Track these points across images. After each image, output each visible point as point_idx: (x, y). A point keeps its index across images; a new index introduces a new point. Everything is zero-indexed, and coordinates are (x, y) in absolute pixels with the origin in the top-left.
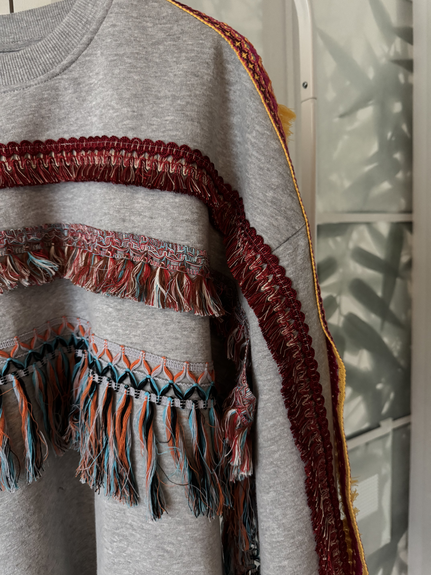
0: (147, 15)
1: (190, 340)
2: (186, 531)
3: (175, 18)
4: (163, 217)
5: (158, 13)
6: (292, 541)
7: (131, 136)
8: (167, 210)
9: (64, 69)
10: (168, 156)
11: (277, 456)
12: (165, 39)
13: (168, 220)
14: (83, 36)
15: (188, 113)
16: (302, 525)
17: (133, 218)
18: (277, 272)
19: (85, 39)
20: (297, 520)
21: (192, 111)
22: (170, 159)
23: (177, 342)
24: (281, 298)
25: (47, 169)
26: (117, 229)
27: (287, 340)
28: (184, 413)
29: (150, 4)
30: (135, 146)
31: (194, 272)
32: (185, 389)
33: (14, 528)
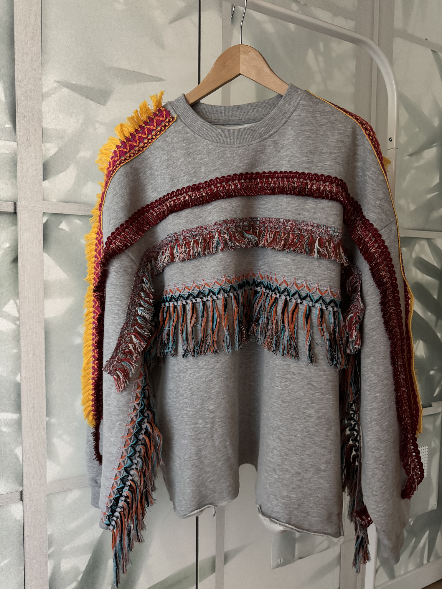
0: (317, 110)
1: (332, 275)
2: (324, 375)
3: (332, 112)
4: (322, 212)
5: (323, 110)
6: (382, 383)
7: (306, 172)
8: (324, 208)
9: (270, 136)
10: (327, 182)
11: (375, 337)
12: (327, 123)
13: (324, 214)
14: (282, 119)
15: (338, 161)
16: (387, 375)
17: (304, 213)
18: (381, 242)
19: (283, 121)
20: (385, 372)
21: (340, 160)
22: (327, 184)
23: (325, 276)
24: (382, 256)
25: (255, 187)
26: (295, 218)
27: (384, 278)
28: (326, 313)
29: (319, 105)
30: (309, 177)
31: (336, 240)
32: (328, 301)
33: (225, 376)
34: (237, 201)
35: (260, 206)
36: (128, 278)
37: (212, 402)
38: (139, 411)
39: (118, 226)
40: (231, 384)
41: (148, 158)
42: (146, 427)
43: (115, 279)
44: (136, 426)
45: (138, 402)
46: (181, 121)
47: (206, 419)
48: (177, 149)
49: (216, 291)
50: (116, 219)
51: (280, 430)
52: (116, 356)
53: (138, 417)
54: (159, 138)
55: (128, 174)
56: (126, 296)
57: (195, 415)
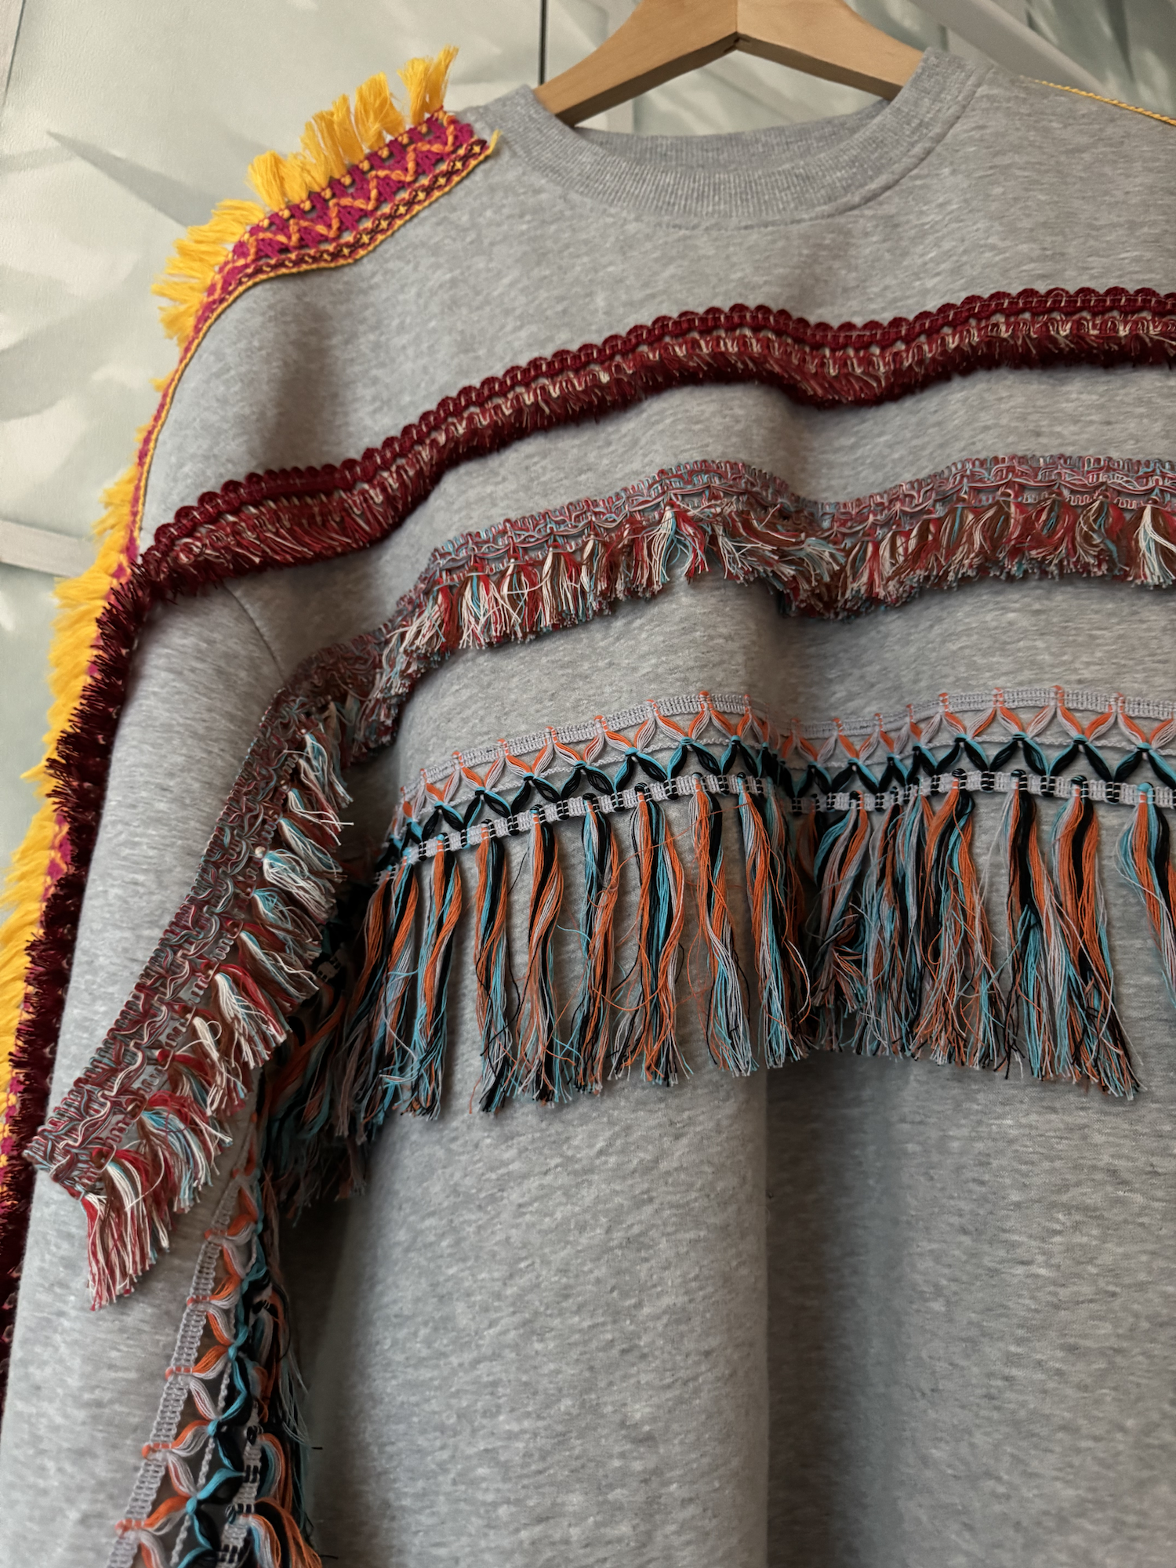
7: (1042, 288)
8: (1149, 402)
12: (1092, 145)
14: (913, 145)
17: (1058, 429)
19: (918, 150)
26: (1021, 449)
33: (712, 1220)
34: (751, 402)
35: (831, 457)
36: (229, 708)
37: (644, 1379)
38: (211, 1429)
39: (213, 485)
40: (744, 1271)
41: (371, 288)
42: (249, 1541)
43: (165, 701)
44: (183, 1535)
45: (211, 1375)
46: (514, 154)
47: (611, 1487)
48: (492, 244)
49: (666, 761)
50: (206, 458)
51: (1075, 1539)
52: (114, 1072)
53: (205, 1468)
54: (422, 215)
55: (283, 314)
56: (209, 785)
57: (543, 1458)
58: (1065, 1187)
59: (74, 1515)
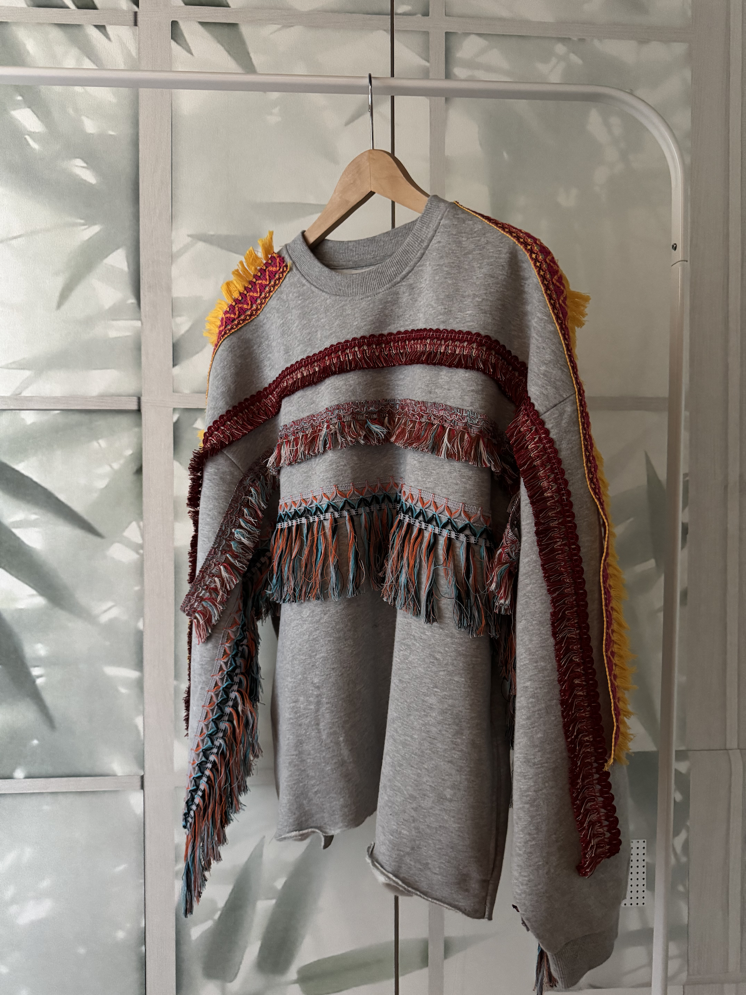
0: (463, 231)
1: (467, 486)
2: (452, 643)
3: (483, 232)
4: (456, 388)
5: (471, 230)
6: (535, 665)
7: (442, 327)
8: (459, 383)
9: (403, 279)
10: (464, 342)
11: (529, 588)
12: (474, 250)
13: (459, 391)
14: (418, 251)
15: (483, 308)
16: (545, 653)
17: (436, 391)
18: (542, 433)
19: (419, 254)
20: (541, 647)
21: (487, 305)
22: (465, 344)
23: (457, 487)
24: (543, 455)
25: (387, 355)
26: (425, 399)
27: (546, 491)
28: (458, 544)
29: (466, 222)
30: (443, 335)
31: (474, 431)
32: (460, 525)
33: (335, 636)
35: (398, 382)
36: (224, 488)
37: (317, 673)
38: (225, 672)
39: (216, 418)
40: (346, 649)
41: (264, 324)
42: (236, 697)
43: (208, 489)
44: (220, 694)
45: (225, 661)
46: (297, 269)
47: (310, 697)
48: (292, 309)
50: (214, 408)
52: (195, 593)
53: (225, 681)
54: (273, 296)
55: (234, 348)
56: (220, 513)
57: (295, 688)
58: (404, 639)
59: (200, 687)
